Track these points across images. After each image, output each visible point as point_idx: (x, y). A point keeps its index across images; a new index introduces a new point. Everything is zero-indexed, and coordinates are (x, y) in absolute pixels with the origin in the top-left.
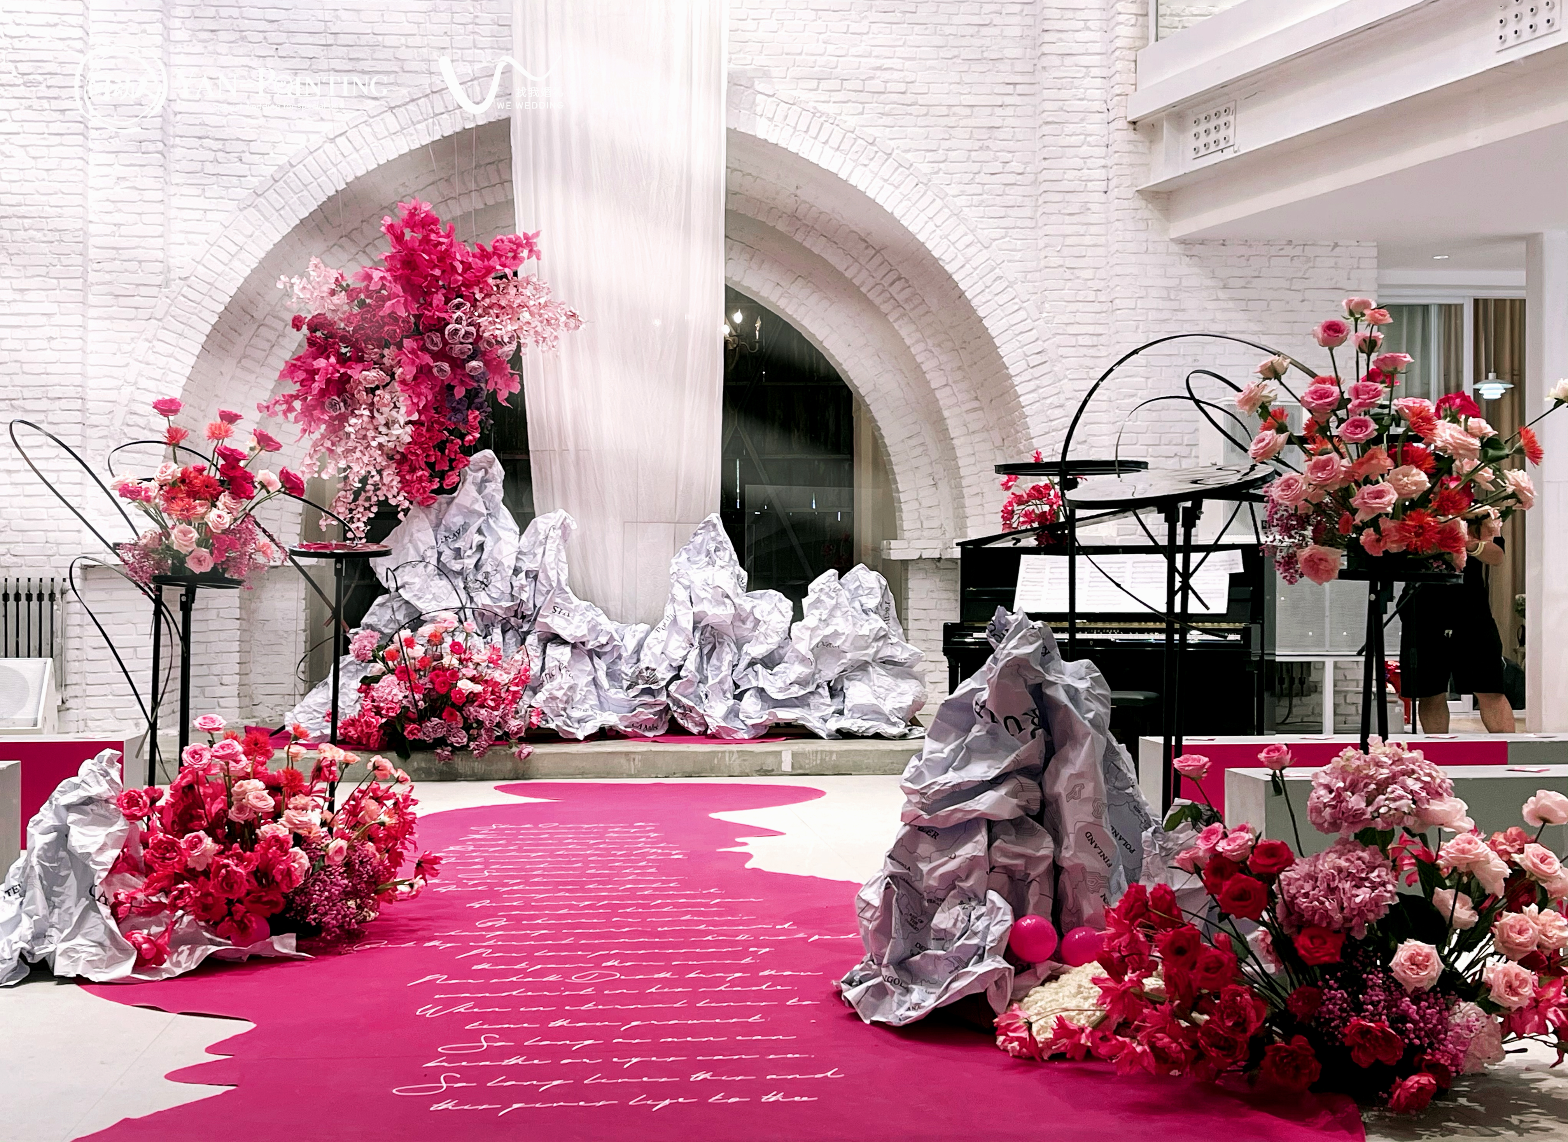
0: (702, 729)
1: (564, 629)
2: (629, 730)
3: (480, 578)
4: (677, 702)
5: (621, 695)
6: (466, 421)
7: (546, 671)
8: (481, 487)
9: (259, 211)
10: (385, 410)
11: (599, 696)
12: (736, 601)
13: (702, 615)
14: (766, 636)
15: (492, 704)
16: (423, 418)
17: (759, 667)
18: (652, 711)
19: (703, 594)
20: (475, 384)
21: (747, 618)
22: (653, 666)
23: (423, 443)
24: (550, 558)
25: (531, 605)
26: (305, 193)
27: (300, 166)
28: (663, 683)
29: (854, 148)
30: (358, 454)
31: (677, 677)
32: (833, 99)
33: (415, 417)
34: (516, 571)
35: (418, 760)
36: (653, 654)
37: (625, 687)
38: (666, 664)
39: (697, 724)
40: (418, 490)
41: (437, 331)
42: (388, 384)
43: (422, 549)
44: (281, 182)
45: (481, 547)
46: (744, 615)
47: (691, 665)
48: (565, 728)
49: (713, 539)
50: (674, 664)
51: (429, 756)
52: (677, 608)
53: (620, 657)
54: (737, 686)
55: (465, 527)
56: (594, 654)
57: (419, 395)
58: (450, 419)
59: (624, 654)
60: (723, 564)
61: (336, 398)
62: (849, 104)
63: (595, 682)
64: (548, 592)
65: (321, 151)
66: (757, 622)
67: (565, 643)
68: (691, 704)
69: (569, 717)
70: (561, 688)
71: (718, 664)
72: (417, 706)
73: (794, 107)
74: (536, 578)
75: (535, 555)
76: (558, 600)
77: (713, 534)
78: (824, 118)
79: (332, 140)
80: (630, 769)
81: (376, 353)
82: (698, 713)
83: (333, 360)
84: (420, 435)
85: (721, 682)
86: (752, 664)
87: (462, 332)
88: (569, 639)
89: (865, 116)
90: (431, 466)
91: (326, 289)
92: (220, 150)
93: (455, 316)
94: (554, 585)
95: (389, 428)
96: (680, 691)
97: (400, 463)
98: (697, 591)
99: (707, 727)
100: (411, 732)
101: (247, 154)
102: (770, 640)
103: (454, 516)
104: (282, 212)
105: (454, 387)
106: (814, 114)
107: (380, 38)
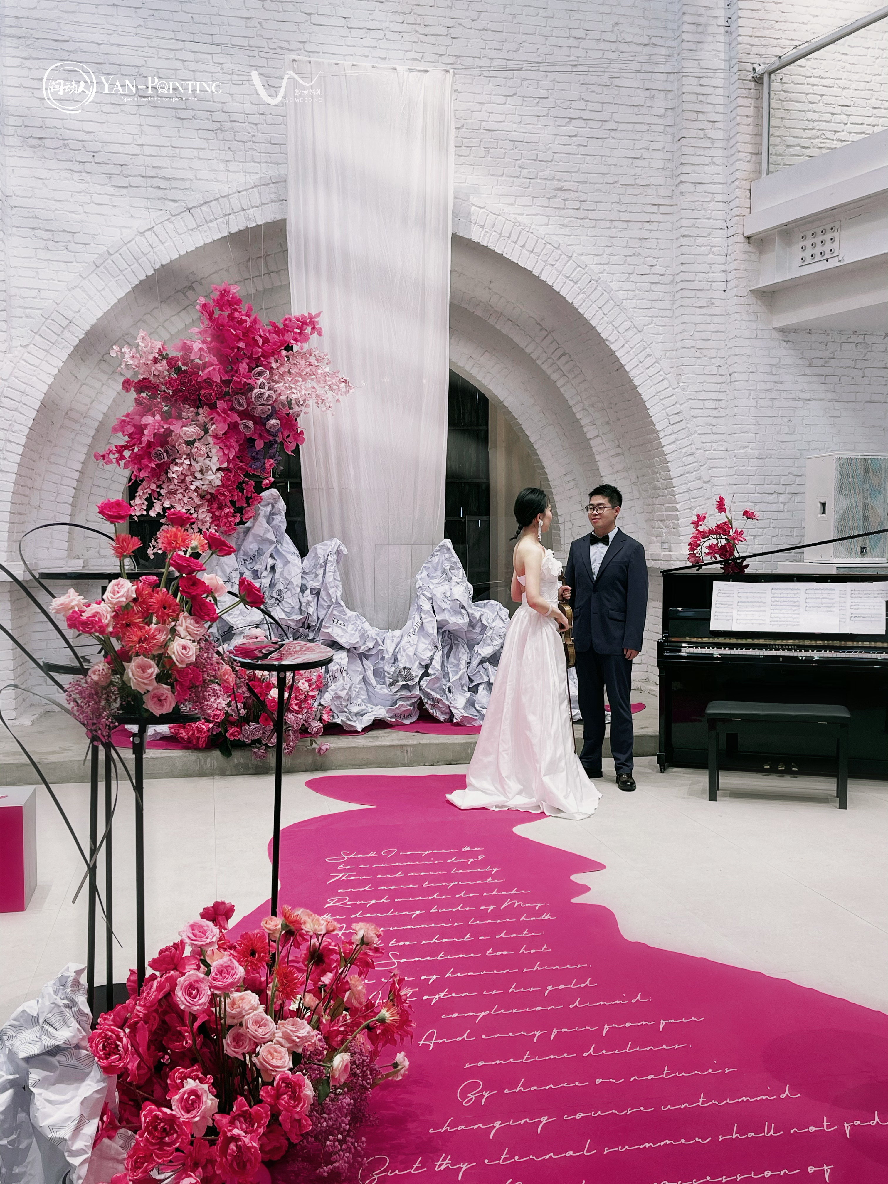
0: (447, 717)
1: (341, 637)
2: (394, 720)
3: (275, 595)
4: (427, 695)
5: (385, 691)
6: (263, 468)
7: (330, 674)
8: (270, 519)
9: (84, 291)
10: (201, 459)
11: (368, 691)
12: (469, 611)
13: (444, 623)
14: (492, 639)
16: (231, 466)
17: (487, 665)
18: (409, 703)
19: (444, 606)
20: (272, 438)
21: (476, 624)
22: (408, 666)
23: (229, 486)
24: (329, 578)
25: (315, 618)
26: (121, 277)
27: (117, 255)
28: (417, 680)
29: (544, 252)
30: (178, 495)
31: (426, 674)
32: (526, 212)
33: (225, 465)
34: (303, 590)
36: (407, 655)
37: (388, 683)
38: (417, 663)
39: (443, 713)
40: (225, 524)
41: (244, 394)
42: (203, 438)
44: (102, 267)
45: (274, 569)
46: (474, 621)
47: (436, 664)
48: (347, 722)
49: (447, 560)
50: (423, 664)
51: (246, 753)
52: (423, 616)
53: (383, 658)
54: (471, 680)
55: (259, 552)
56: (364, 656)
57: (229, 448)
58: (251, 467)
59: (387, 657)
60: (459, 580)
61: (161, 449)
62: (538, 217)
63: (364, 680)
64: (329, 607)
65: (133, 242)
66: (484, 628)
67: (341, 648)
68: (439, 697)
69: (350, 713)
70: (343, 688)
71: (456, 662)
73: (500, 217)
74: (318, 594)
75: (317, 575)
76: (335, 612)
77: (446, 555)
78: (521, 227)
79: (142, 234)
81: (192, 412)
82: (444, 704)
83: (158, 417)
84: (228, 479)
85: (460, 678)
86: (482, 662)
87: (266, 396)
88: (345, 646)
89: (549, 226)
90: (233, 503)
91: (150, 357)
92: (51, 240)
93: (259, 382)
94: (334, 601)
95: (203, 474)
96: (429, 686)
97: (210, 502)
98: (439, 603)
99: (452, 715)
100: (232, 734)
101: (73, 243)
102: (495, 643)
103: (251, 543)
104: (103, 293)
105: (255, 440)
106: (514, 223)
107: (177, 150)
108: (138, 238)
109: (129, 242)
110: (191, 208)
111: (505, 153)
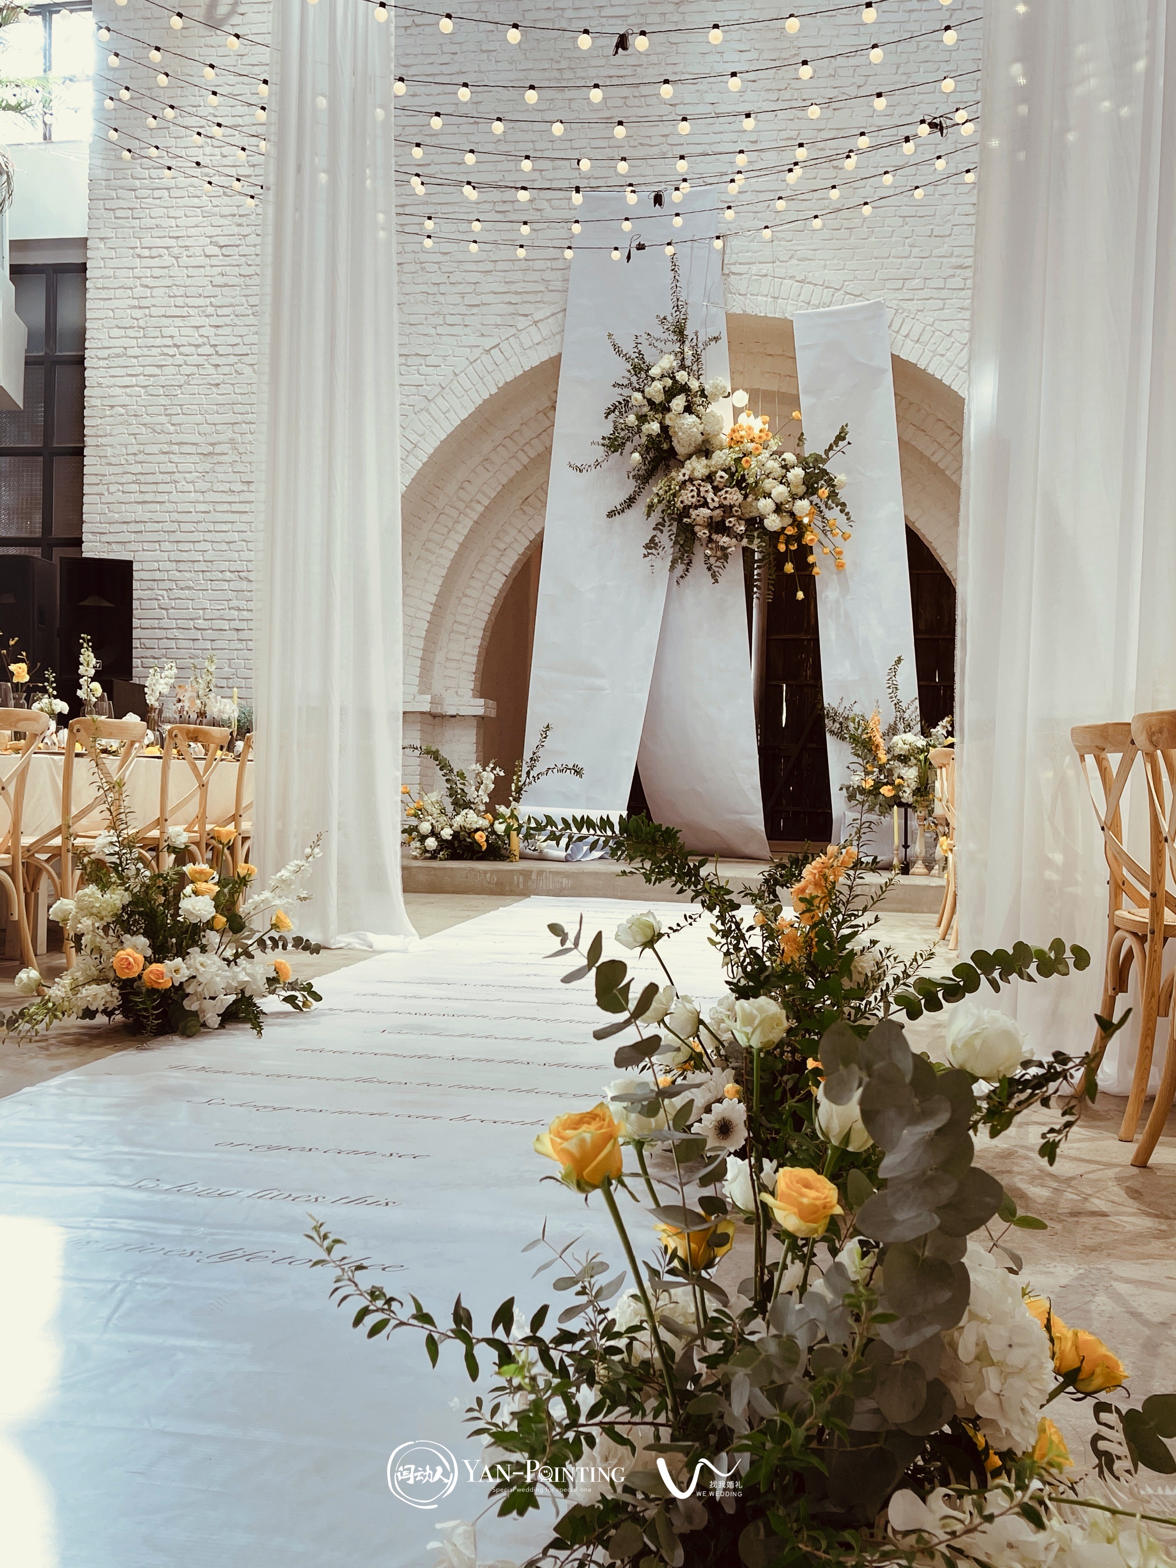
9: (430, 414)
27: (463, 374)
29: (933, 341)
32: (916, 297)
44: (447, 389)
65: (479, 361)
79: (488, 352)
104: (447, 415)
108: (484, 357)
109: (475, 361)
110: (538, 322)
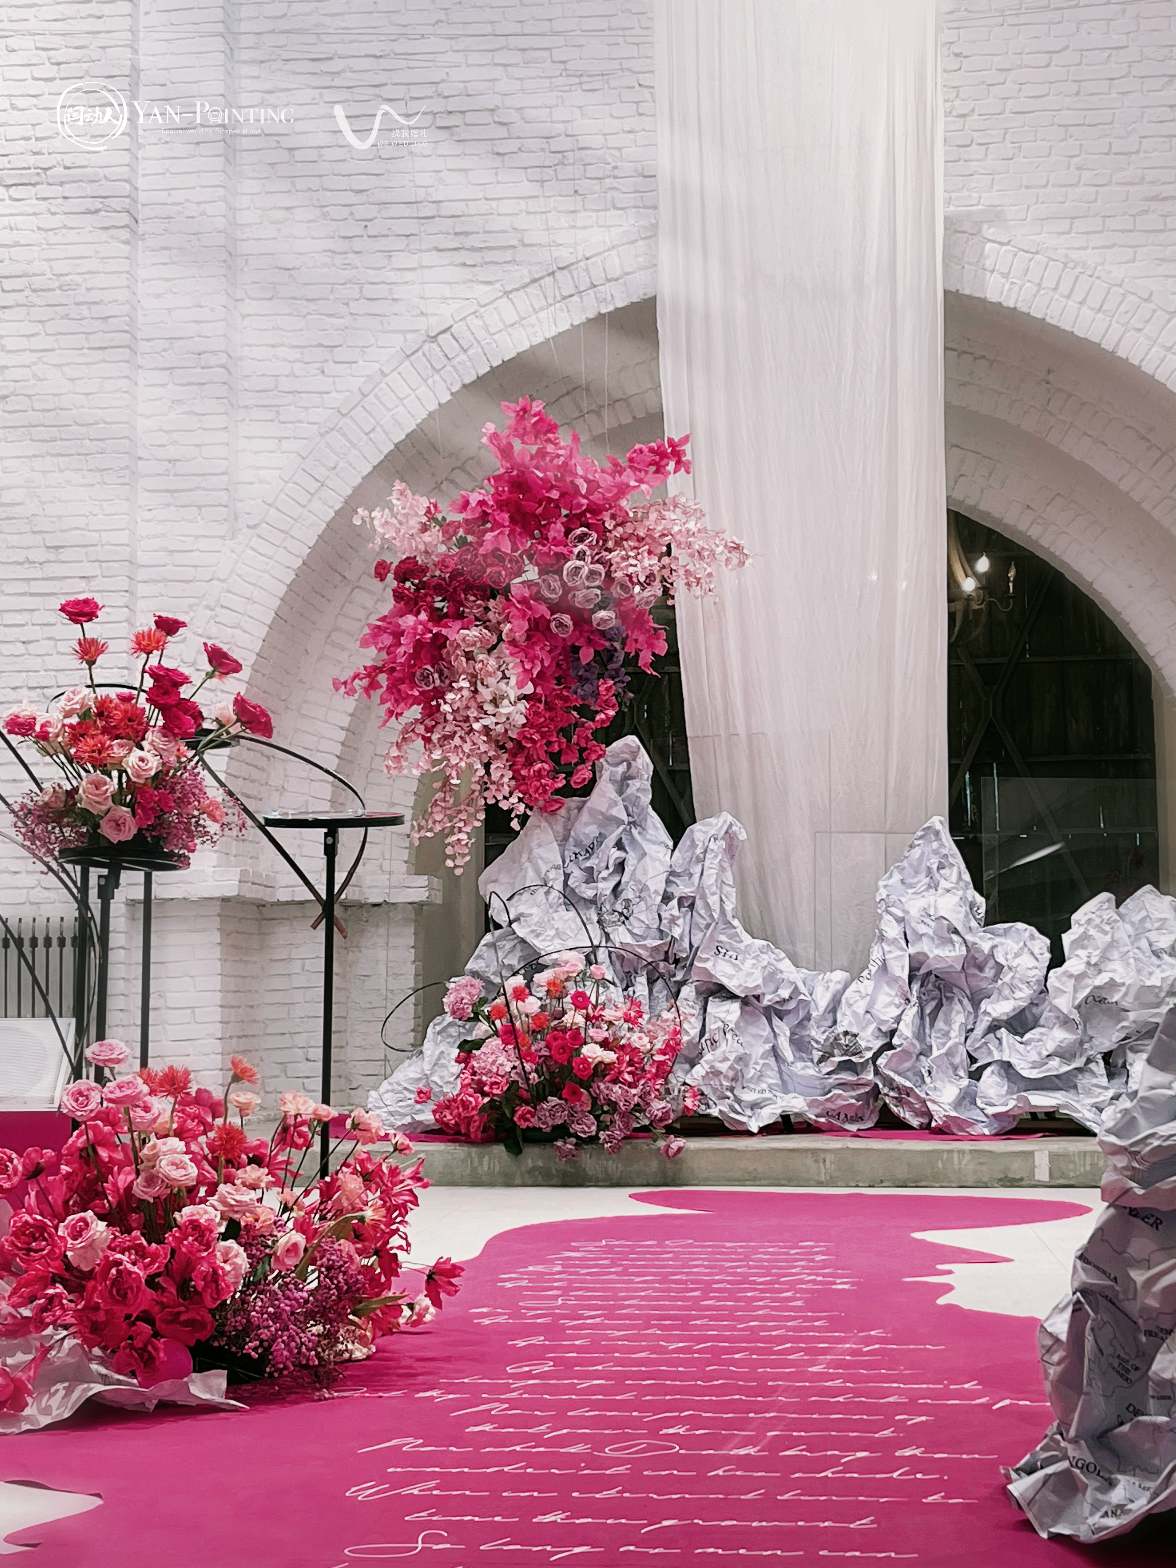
0: (925, 1121)
1: (731, 977)
2: (823, 1120)
3: (619, 907)
4: (889, 1082)
5: (812, 1071)
6: (596, 694)
7: (707, 1036)
8: (622, 785)
9: (344, 435)
10: (491, 681)
11: (780, 1072)
12: (969, 938)
13: (921, 958)
14: (1012, 988)
15: (629, 1078)
16: (539, 690)
17: (1003, 1032)
18: (854, 1094)
19: (922, 929)
20: (607, 644)
21: (986, 961)
22: (854, 1030)
23: (542, 725)
24: (710, 879)
25: (686, 945)
26: (401, 409)
28: (869, 1055)
30: (457, 741)
31: (889, 1046)
33: (529, 689)
34: (667, 898)
35: (533, 1156)
36: (855, 1014)
37: (816, 1060)
38: (872, 1027)
39: (918, 1113)
40: (536, 791)
41: (555, 572)
42: (494, 647)
43: (544, 868)
44: (371, 396)
45: (621, 866)
46: (981, 959)
47: (906, 1029)
48: (733, 1115)
49: (936, 852)
50: (884, 1028)
51: (548, 1151)
52: (887, 948)
53: (808, 1017)
54: (973, 1060)
55: (601, 838)
56: (775, 1012)
57: (532, 661)
58: (576, 693)
59: (815, 1014)
60: (948, 885)
61: (429, 667)
62: (1115, 250)
63: (775, 1051)
64: (708, 926)
65: (420, 353)
66: (999, 967)
67: (733, 997)
68: (908, 1084)
69: (738, 1101)
70: (726, 1059)
71: (946, 1028)
72: (528, 1079)
73: (1037, 257)
74: (692, 906)
75: (691, 875)
76: (723, 938)
77: (935, 845)
78: (1079, 270)
80: (819, 1174)
81: (479, 606)
82: (918, 1097)
83: (423, 616)
84: (537, 714)
85: (949, 1054)
86: (993, 1028)
87: (585, 571)
88: (737, 992)
89: (1137, 264)
90: (555, 757)
91: (414, 523)
92: (298, 361)
93: (576, 551)
94: (716, 916)
95: (497, 706)
96: (893, 1065)
97: (513, 754)
98: (913, 925)
99: (931, 1117)
100: (523, 1117)
101: (331, 363)
102: (1018, 994)
103: (587, 824)
104: (372, 435)
105: (579, 648)
106: (1065, 264)
107: (494, 204)
108: (428, 347)
109: (413, 354)
110: (511, 292)
111: (1051, 147)
